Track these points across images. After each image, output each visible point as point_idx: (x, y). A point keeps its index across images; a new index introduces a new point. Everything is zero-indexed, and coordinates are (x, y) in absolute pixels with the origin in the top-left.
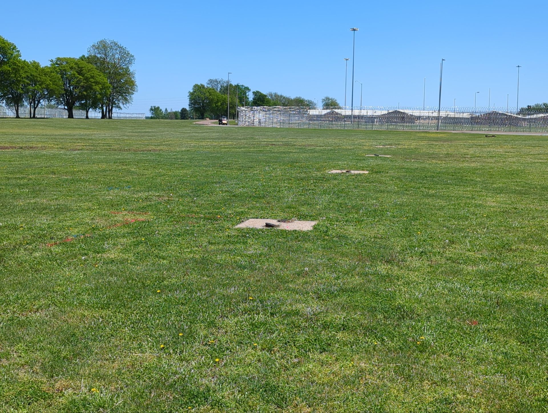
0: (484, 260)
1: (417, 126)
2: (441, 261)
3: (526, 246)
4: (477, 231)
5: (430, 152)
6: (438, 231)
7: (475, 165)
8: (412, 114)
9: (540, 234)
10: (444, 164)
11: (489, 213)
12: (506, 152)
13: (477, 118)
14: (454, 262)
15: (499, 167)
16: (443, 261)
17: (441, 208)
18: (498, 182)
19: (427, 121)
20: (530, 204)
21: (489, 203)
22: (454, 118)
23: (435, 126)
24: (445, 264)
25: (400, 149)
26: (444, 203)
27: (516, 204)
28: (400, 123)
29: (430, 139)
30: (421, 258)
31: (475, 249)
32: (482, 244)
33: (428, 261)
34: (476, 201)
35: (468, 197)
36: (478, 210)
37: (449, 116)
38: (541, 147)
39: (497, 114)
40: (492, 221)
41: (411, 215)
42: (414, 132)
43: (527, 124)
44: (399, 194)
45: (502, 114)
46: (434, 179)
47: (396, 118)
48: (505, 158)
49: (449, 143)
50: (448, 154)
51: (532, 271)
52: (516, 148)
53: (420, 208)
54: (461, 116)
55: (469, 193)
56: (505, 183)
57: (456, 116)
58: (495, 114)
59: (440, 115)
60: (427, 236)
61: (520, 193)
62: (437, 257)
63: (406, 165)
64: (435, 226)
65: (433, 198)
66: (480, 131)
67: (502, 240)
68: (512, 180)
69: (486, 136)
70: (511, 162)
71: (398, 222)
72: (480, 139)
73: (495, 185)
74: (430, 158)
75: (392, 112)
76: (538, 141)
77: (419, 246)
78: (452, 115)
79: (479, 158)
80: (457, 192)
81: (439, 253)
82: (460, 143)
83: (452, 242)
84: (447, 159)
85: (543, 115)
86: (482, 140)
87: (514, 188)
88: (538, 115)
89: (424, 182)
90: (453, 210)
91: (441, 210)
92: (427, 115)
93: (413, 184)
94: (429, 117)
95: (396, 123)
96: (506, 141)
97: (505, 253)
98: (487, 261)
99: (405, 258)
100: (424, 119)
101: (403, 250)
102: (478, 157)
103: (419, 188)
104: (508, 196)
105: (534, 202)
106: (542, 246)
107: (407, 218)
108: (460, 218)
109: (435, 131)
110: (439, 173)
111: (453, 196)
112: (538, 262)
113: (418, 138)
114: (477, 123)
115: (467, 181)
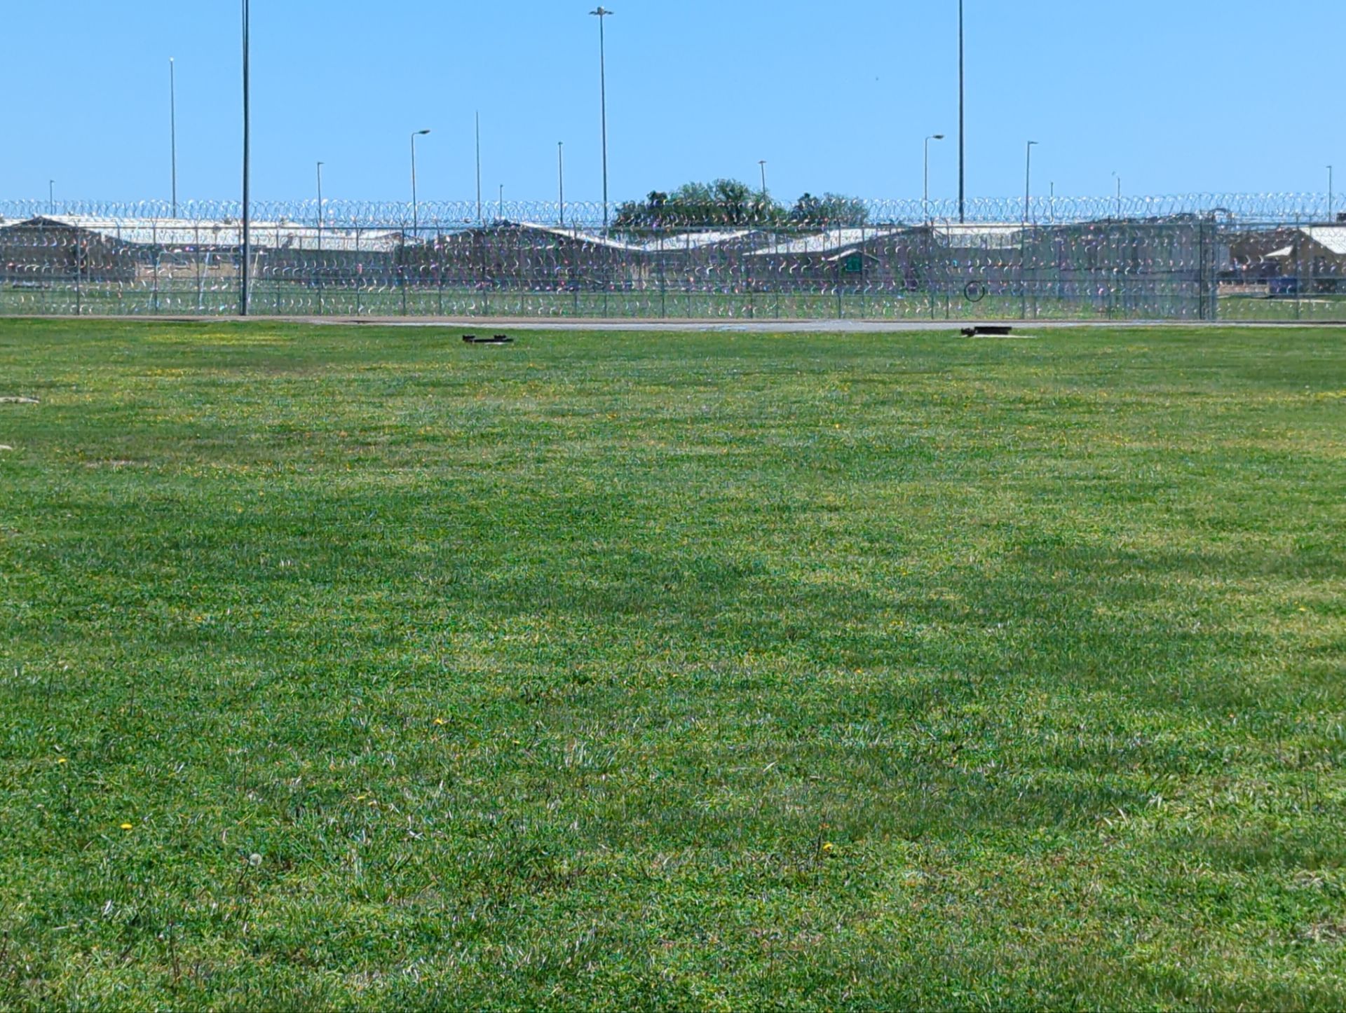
0: (427, 936)
1: (144, 294)
2: (223, 959)
3: (620, 856)
4: (401, 803)
5: (202, 422)
6: (219, 809)
7: (411, 480)
8: (114, 234)
9: (683, 793)
10: (267, 477)
11: (462, 708)
12: (553, 413)
13: (426, 252)
14: (286, 959)
15: (519, 485)
16: (236, 956)
17: (241, 697)
18: (509, 556)
19: (188, 271)
20: (646, 655)
21: (463, 659)
22: (319, 254)
23: (226, 292)
24: (245, 970)
25: (59, 408)
26: (256, 668)
27: (587, 656)
28: (59, 279)
29: (202, 358)
30: (127, 951)
31: (387, 886)
32: (418, 860)
33: (164, 962)
34: (404, 651)
35: (371, 638)
36: (412, 695)
37: (295, 245)
38: (706, 385)
39: (513, 233)
40: (472, 747)
41: (94, 740)
42: (129, 323)
43: (650, 281)
44: (39, 638)
45: (536, 232)
46: (217, 555)
47: (41, 254)
48: (548, 441)
49: (295, 377)
50: (285, 429)
51: (638, 975)
52: (598, 392)
53: (137, 702)
54: (351, 246)
55: (374, 616)
56: (542, 561)
57: (326, 246)
58: (503, 232)
59: (253, 241)
60: (167, 839)
61: (606, 605)
62: (207, 941)
63: (79, 490)
64: (205, 785)
65: (203, 649)
66: (440, 312)
67: (514, 836)
68: (574, 546)
69: (467, 339)
70: (571, 462)
71: (23, 776)
72: (439, 351)
73: (495, 575)
74: (198, 448)
75: (14, 229)
76: (695, 357)
77: (123, 895)
78: (307, 239)
79: (428, 447)
80: (318, 613)
81: (217, 918)
82: (346, 377)
83: (282, 861)
84: (280, 455)
85: (716, 237)
86: (445, 356)
87: (578, 584)
88: (694, 236)
89: (165, 570)
90: (297, 702)
91: (239, 706)
92: (188, 239)
93: (110, 584)
94: (196, 248)
95: (37, 279)
96: (554, 359)
97: (523, 896)
98: (439, 940)
99: (48, 959)
100: (176, 260)
101: (45, 920)
102: (426, 439)
103: (139, 603)
104: (554, 622)
105: (666, 646)
106: (687, 850)
107: (74, 756)
108: (325, 740)
109: (229, 318)
110: (240, 524)
111: (299, 636)
112: (666, 927)
113: (149, 355)
114: (427, 277)
115: (369, 561)
